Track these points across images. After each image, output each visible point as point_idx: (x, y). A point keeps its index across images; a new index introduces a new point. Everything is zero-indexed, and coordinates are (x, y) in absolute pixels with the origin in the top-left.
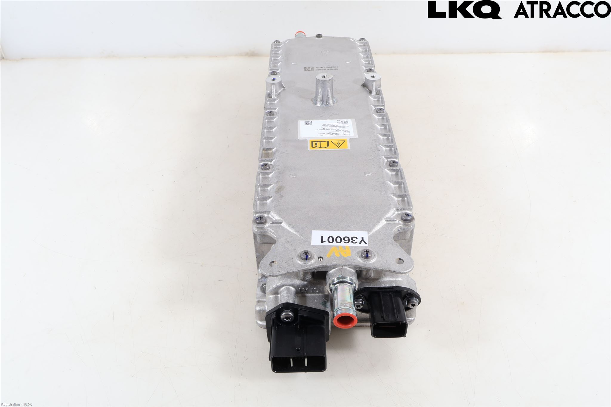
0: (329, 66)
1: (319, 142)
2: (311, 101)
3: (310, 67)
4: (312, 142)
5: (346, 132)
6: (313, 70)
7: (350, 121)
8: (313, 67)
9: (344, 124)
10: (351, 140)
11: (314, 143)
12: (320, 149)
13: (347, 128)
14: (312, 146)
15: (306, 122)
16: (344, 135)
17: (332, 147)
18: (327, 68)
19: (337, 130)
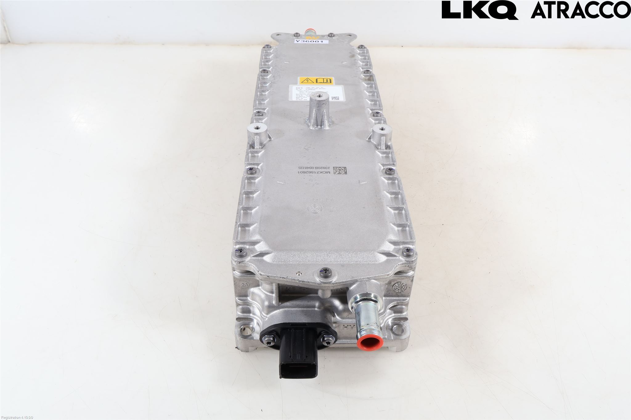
0: (311, 174)
1: (324, 82)
2: (334, 122)
3: (339, 173)
4: (331, 82)
5: (299, 89)
6: (334, 167)
7: (294, 99)
8: (335, 173)
9: (301, 96)
10: (296, 83)
11: (329, 81)
12: (324, 78)
13: (298, 93)
14: (330, 80)
15: (338, 99)
16: (301, 87)
17: (314, 79)
18: (314, 170)
19: (308, 92)
